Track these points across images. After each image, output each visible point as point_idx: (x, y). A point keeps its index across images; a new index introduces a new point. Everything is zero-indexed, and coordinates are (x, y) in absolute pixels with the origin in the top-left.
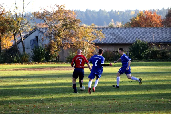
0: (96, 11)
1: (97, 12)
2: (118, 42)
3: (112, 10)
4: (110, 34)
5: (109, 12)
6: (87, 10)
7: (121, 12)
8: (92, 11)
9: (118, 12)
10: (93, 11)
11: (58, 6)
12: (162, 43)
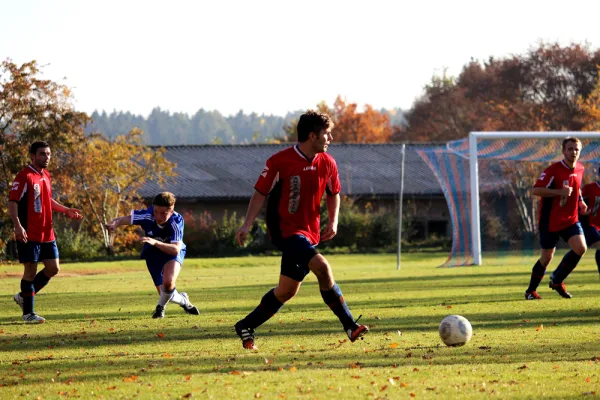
0: (187, 115)
1: (190, 116)
2: (225, 194)
3: (241, 112)
4: (199, 166)
5: (231, 119)
6: (156, 113)
7: (270, 119)
8: (171, 114)
9: (263, 116)
10: (176, 115)
11: (12, 67)
12: (377, 195)
